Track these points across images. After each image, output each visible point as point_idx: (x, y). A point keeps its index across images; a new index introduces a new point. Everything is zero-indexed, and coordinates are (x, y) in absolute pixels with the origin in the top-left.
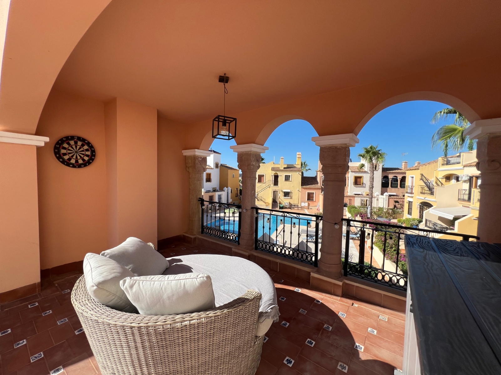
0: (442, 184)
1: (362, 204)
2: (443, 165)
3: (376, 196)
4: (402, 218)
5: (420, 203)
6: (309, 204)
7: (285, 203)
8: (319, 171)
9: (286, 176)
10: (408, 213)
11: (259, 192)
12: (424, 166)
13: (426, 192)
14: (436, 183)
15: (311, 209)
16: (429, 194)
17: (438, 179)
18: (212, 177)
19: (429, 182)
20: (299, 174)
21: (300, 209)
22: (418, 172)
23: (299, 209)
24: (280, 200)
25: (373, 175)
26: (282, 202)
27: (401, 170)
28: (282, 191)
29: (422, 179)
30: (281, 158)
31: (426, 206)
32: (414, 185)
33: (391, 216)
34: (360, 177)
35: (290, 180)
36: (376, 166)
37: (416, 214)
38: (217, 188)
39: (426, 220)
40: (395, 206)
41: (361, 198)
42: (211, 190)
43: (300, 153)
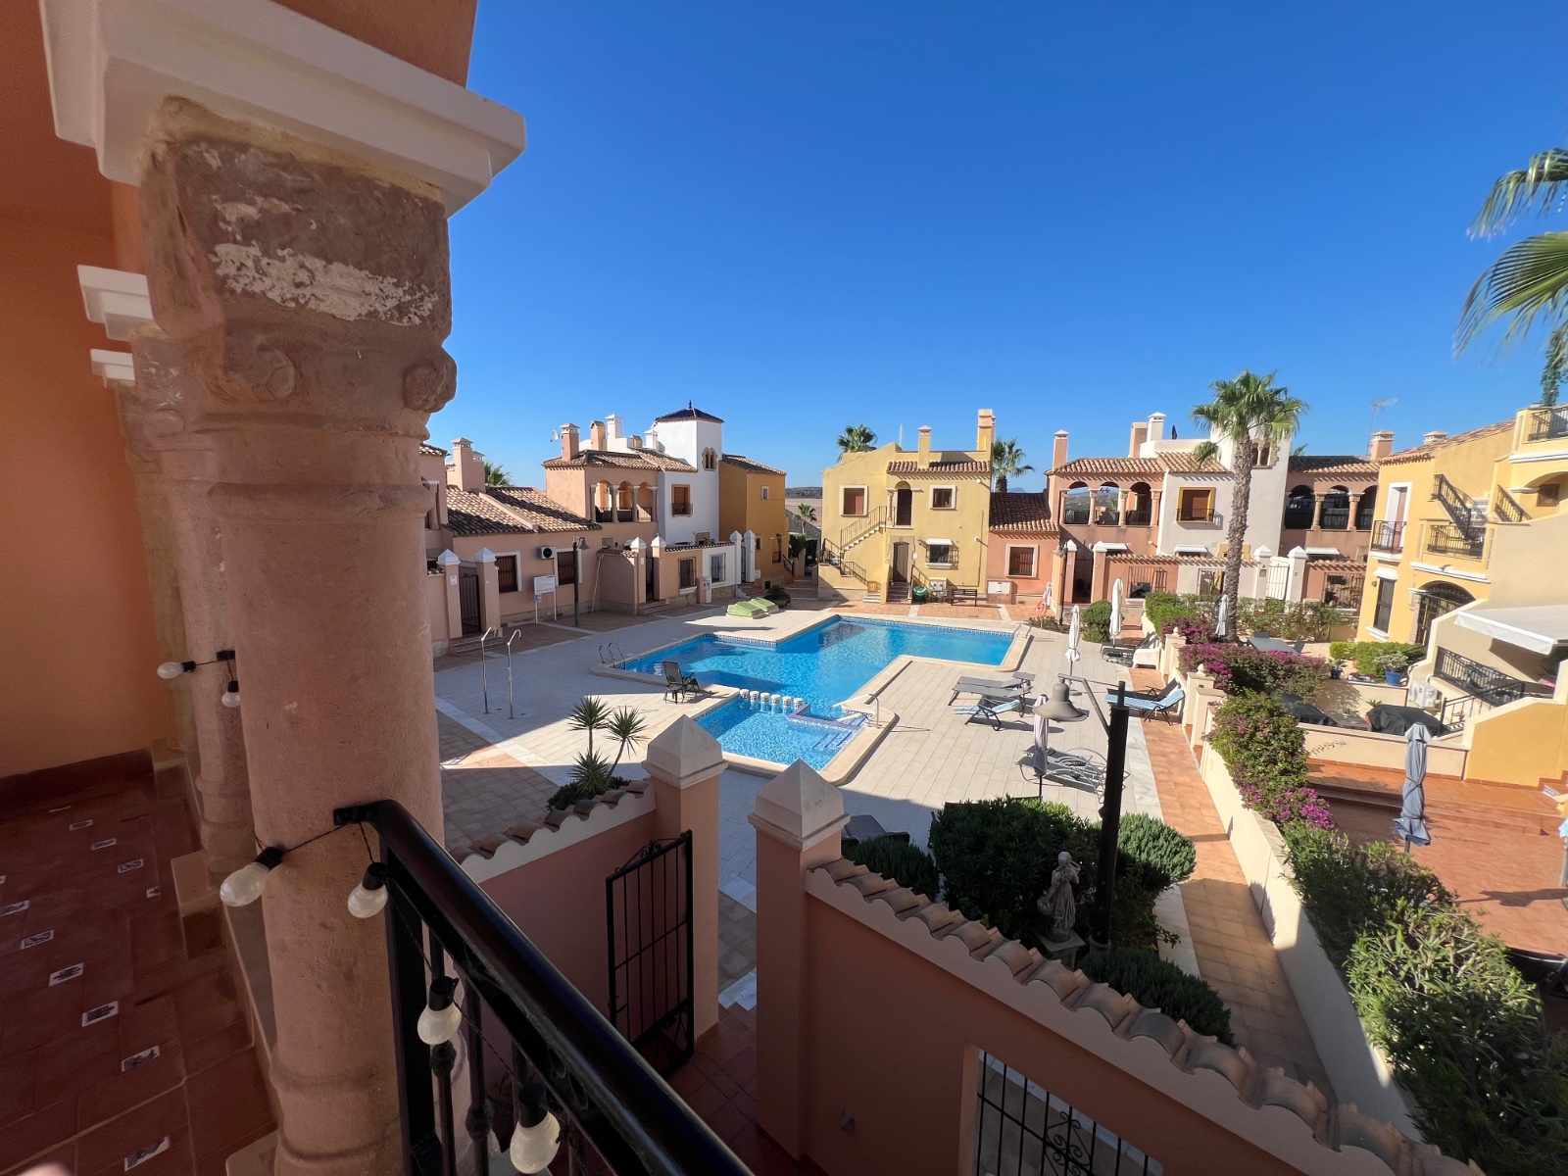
0: (1522, 513)
1: (1204, 587)
2: (1533, 438)
3: (1258, 559)
4: (1352, 639)
5: (1424, 587)
6: (1014, 588)
7: (932, 584)
8: (1055, 473)
9: (935, 490)
10: (1376, 624)
11: (847, 548)
12: (1455, 444)
13: (1452, 544)
14: (1499, 510)
15: (1021, 603)
16: (1464, 552)
17: (1506, 495)
18: (694, 499)
19: (1469, 505)
20: (981, 483)
21: (984, 603)
22: (1426, 471)
23: (979, 602)
24: (916, 573)
25: (1248, 482)
26: (922, 580)
27: (1363, 462)
28: (922, 543)
29: (1438, 496)
30: (922, 431)
31: (1447, 597)
32: (1404, 520)
33: (1308, 629)
34: (1205, 493)
35: (953, 507)
36: (1266, 451)
37: (1402, 629)
38: (711, 535)
39: (1441, 653)
40: (1330, 596)
41: (1201, 567)
42: (692, 540)
43: (990, 412)
